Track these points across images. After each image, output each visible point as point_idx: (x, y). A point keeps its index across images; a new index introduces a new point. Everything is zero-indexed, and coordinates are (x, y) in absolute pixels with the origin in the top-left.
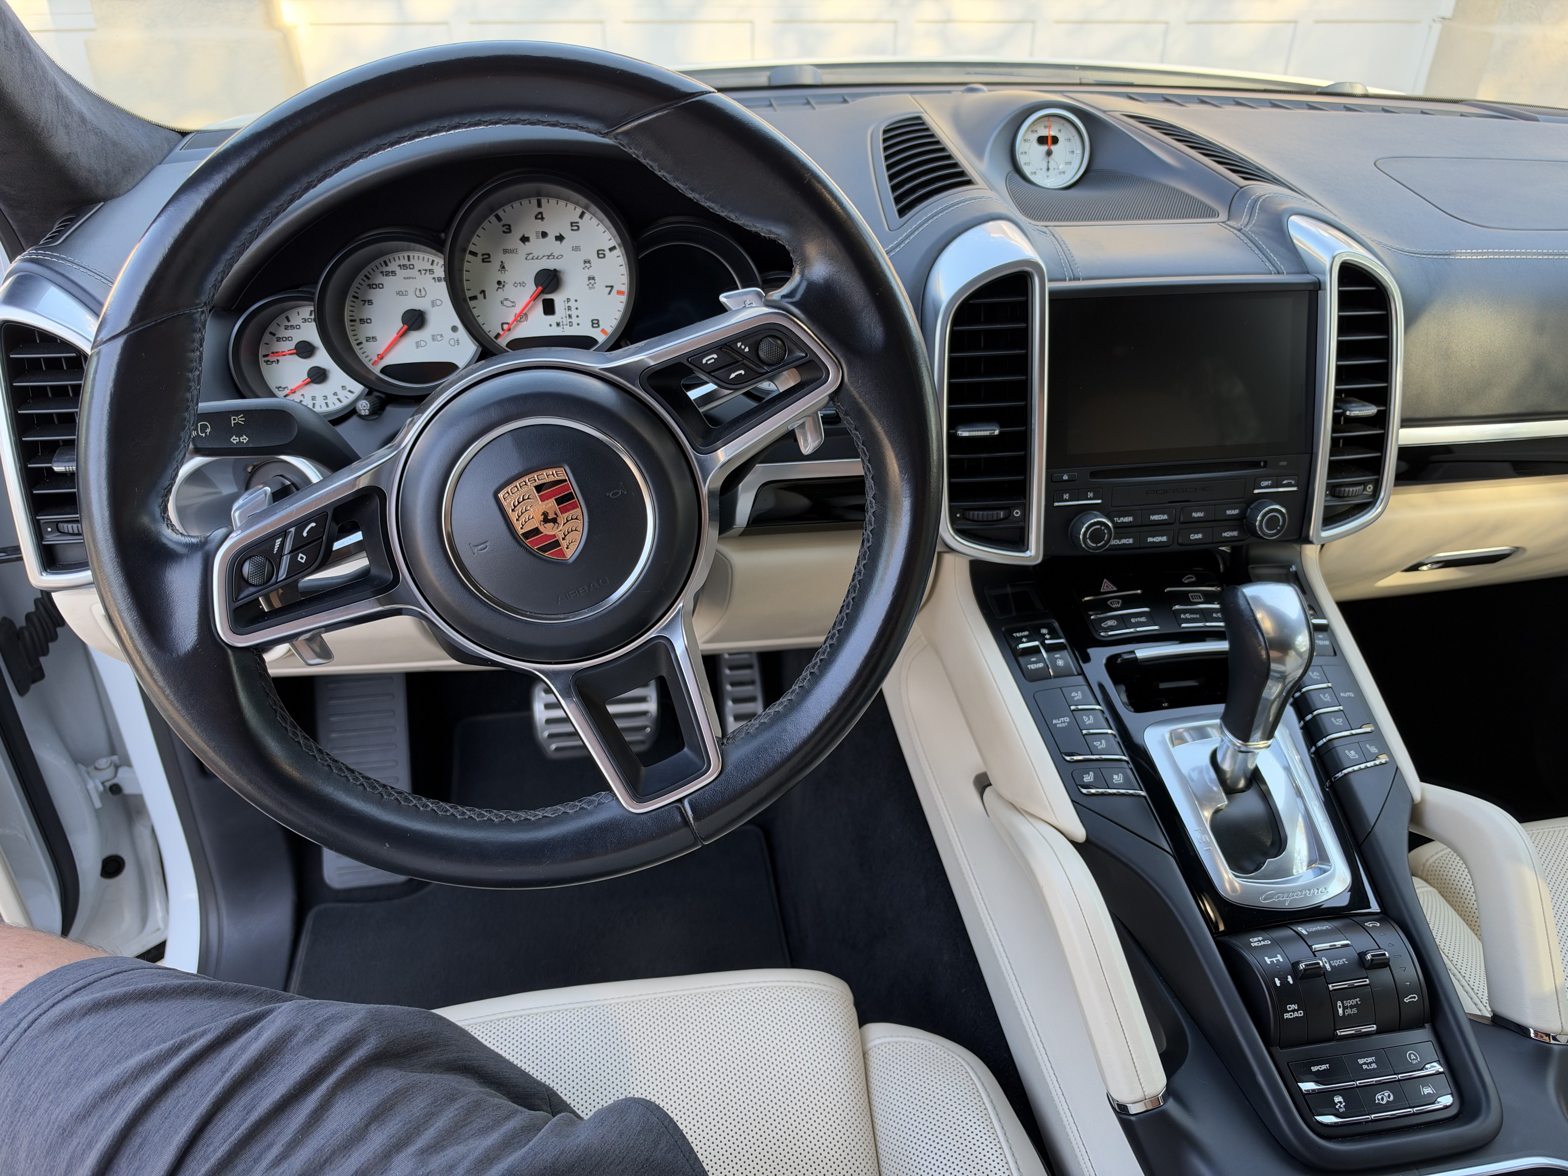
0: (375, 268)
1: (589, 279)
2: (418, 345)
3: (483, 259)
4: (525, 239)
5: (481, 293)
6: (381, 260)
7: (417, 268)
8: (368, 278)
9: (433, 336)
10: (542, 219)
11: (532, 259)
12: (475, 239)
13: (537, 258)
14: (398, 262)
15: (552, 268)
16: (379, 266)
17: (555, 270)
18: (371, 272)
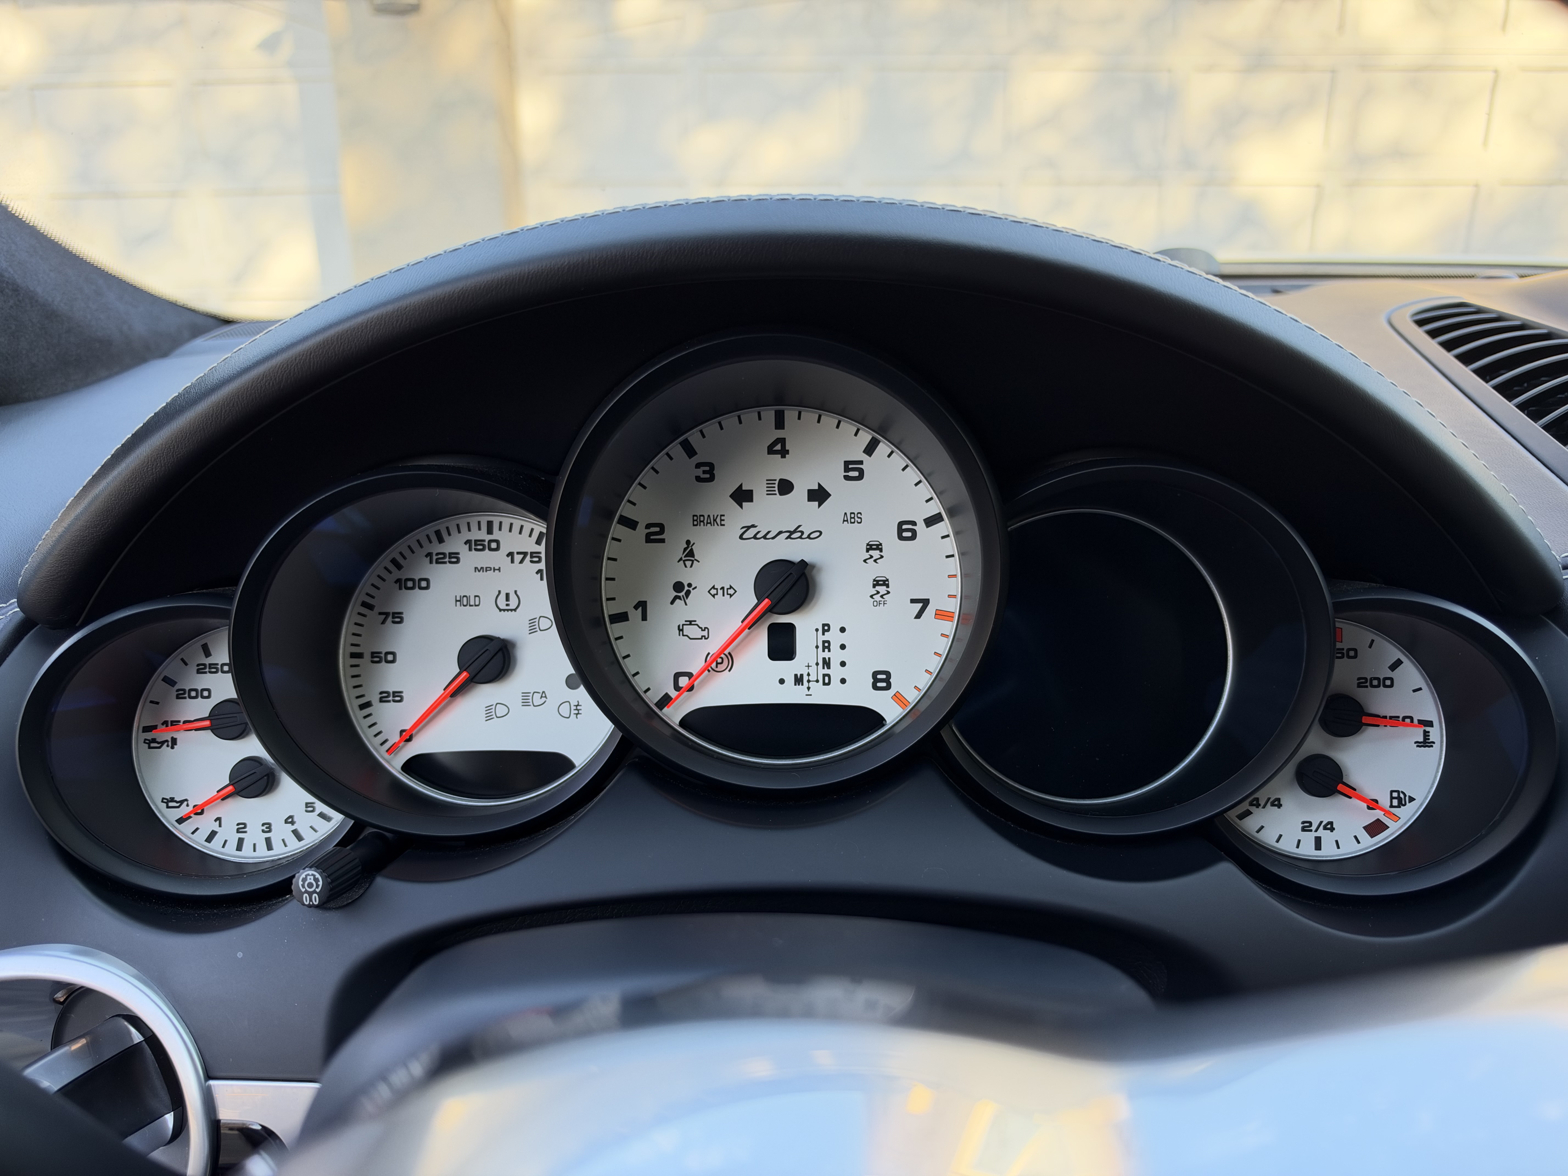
0: (415, 546)
1: (876, 583)
2: (490, 713)
3: (648, 536)
4: (742, 496)
5: (636, 607)
6: (430, 529)
7: (505, 549)
8: (399, 567)
9: (525, 695)
10: (784, 453)
11: (755, 537)
12: (634, 492)
13: (765, 537)
14: (466, 535)
15: (796, 559)
16: (424, 541)
17: (802, 562)
18: (407, 553)
